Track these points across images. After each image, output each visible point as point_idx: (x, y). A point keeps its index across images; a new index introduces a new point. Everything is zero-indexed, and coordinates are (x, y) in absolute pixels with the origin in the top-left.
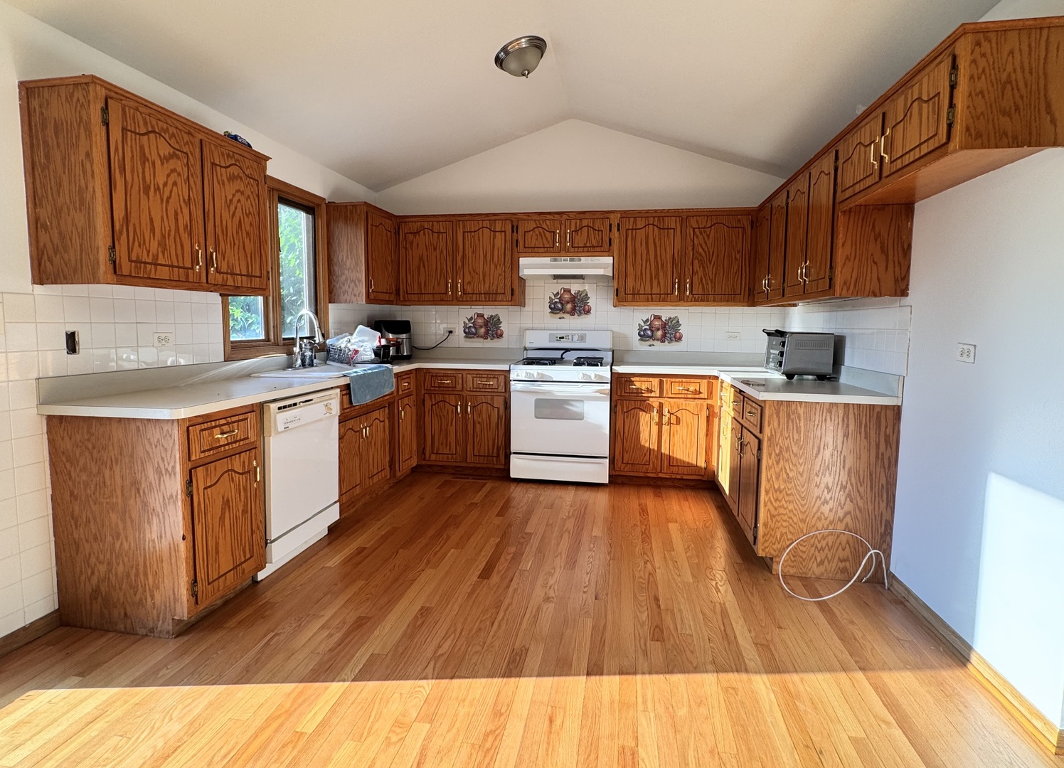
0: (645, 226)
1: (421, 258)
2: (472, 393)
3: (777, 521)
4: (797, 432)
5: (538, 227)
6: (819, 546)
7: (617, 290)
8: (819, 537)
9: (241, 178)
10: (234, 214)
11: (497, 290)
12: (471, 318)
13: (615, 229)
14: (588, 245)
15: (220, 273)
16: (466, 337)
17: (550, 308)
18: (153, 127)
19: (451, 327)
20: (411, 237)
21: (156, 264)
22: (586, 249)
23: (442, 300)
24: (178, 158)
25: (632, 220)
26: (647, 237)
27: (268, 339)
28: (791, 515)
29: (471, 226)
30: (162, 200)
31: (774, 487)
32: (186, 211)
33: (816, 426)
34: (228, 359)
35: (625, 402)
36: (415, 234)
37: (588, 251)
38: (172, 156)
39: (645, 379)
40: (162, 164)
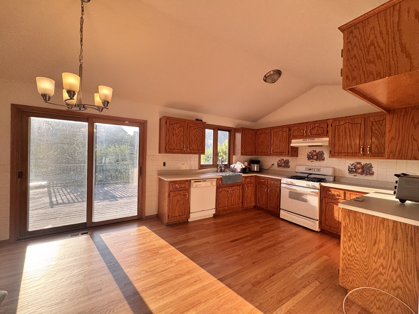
0: (344, 124)
1: (262, 142)
2: (270, 186)
3: (349, 271)
4: (361, 228)
5: (298, 129)
6: (378, 298)
7: (330, 151)
8: (378, 293)
9: (198, 128)
10: (195, 137)
11: (283, 151)
12: (280, 160)
13: (330, 126)
14: (317, 133)
15: (190, 150)
16: (278, 167)
17: (307, 157)
18: (176, 122)
19: (273, 163)
20: (259, 135)
21: (174, 149)
22: (316, 135)
23: (267, 154)
24: (181, 127)
25: (338, 122)
26: (345, 128)
27: (213, 164)
28: (358, 272)
29: (276, 130)
30: (177, 136)
31: (348, 253)
32: (182, 138)
33: (373, 229)
34: (199, 169)
35: (326, 198)
36: (260, 134)
37: (317, 136)
38: (180, 127)
39: (337, 190)
40: (177, 129)
